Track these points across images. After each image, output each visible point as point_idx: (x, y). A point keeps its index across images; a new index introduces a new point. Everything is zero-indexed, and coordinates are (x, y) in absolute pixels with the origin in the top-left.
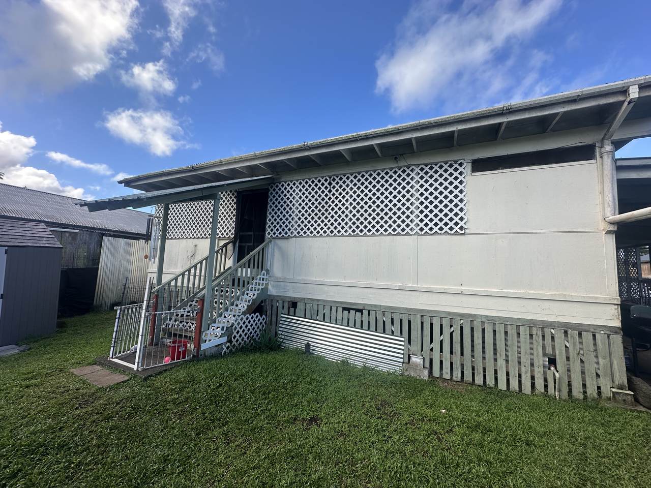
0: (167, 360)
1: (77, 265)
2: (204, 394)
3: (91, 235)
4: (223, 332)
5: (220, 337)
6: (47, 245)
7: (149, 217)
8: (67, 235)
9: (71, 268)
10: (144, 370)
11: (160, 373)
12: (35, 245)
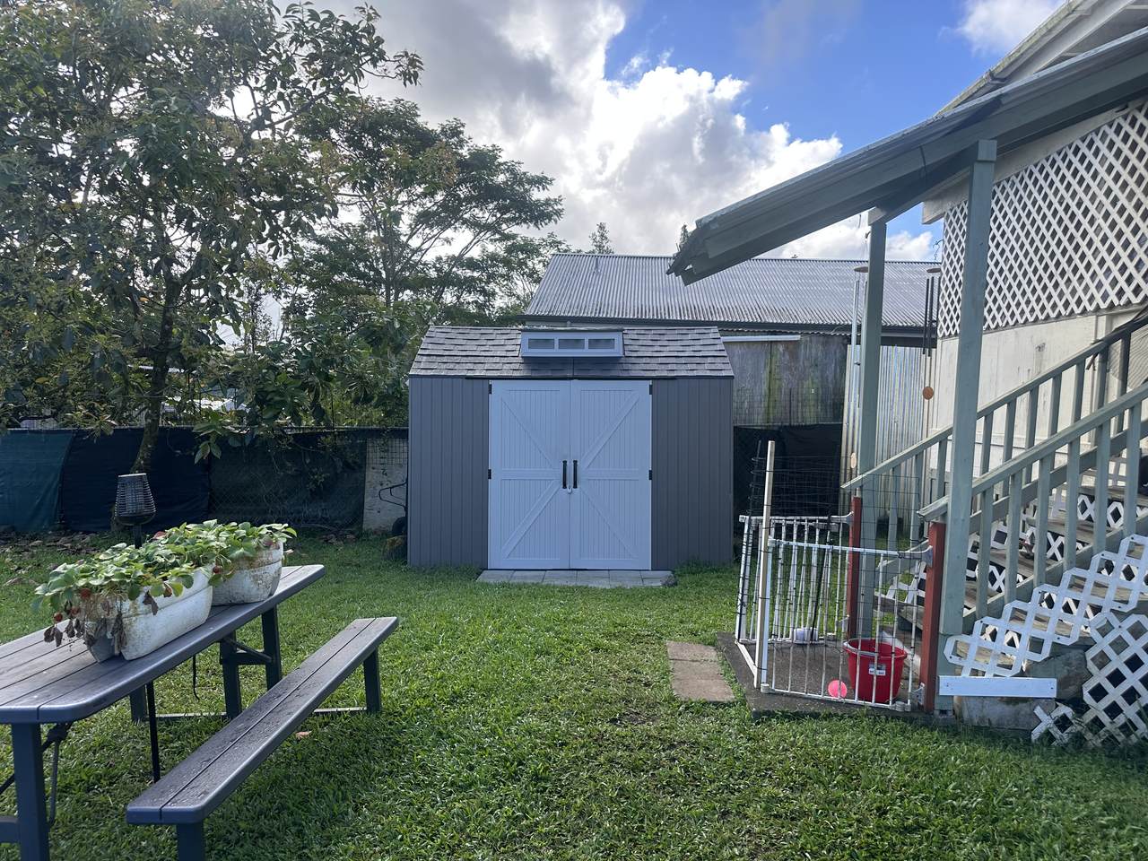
0: (836, 691)
1: (803, 417)
2: (851, 826)
3: (825, 344)
4: (1039, 658)
5: (1022, 674)
6: (708, 373)
7: (931, 275)
8: (781, 348)
9: (787, 424)
10: (771, 694)
11: (797, 717)
12: (691, 374)
